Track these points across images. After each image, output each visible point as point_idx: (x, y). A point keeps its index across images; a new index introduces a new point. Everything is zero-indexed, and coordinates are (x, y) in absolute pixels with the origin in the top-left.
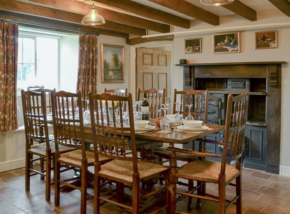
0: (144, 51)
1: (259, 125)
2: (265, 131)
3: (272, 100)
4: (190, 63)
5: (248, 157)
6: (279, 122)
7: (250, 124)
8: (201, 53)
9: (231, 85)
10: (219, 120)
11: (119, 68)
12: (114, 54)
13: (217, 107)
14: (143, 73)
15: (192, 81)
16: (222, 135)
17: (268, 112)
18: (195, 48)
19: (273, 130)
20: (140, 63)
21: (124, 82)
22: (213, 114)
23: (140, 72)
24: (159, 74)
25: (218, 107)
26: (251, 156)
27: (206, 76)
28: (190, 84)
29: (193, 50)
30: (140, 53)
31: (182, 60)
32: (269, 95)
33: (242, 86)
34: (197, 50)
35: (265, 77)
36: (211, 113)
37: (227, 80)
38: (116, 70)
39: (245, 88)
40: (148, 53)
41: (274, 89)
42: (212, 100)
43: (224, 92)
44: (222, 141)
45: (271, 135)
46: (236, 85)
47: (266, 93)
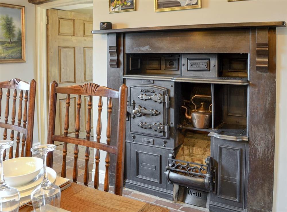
0: (61, 14)
1: (235, 140)
2: (247, 149)
3: (258, 93)
4: (118, 28)
5: (216, 194)
6: (272, 134)
7: (219, 138)
8: (136, 10)
9: (186, 66)
10: (166, 127)
11: (15, 39)
12: (5, 17)
13: (162, 104)
14: (59, 47)
15: (121, 59)
16: (171, 153)
17: (252, 115)
18: (125, 3)
19: (260, 148)
20: (53, 33)
21: (25, 62)
22: (155, 116)
23: (54, 45)
24: (85, 49)
25: (164, 105)
26: (222, 193)
27: (143, 51)
28: (118, 64)
29: (122, 6)
30: (54, 18)
31: (104, 23)
32: (254, 85)
33: (203, 67)
34: (129, 6)
35: (246, 53)
36: (153, 115)
37: (180, 56)
38: (8, 43)
39: (209, 70)
40: (67, 18)
41: (262, 73)
42: (154, 92)
43: (173, 79)
44: (170, 165)
45: (258, 157)
46: (194, 66)
47: (248, 81)
